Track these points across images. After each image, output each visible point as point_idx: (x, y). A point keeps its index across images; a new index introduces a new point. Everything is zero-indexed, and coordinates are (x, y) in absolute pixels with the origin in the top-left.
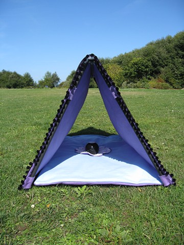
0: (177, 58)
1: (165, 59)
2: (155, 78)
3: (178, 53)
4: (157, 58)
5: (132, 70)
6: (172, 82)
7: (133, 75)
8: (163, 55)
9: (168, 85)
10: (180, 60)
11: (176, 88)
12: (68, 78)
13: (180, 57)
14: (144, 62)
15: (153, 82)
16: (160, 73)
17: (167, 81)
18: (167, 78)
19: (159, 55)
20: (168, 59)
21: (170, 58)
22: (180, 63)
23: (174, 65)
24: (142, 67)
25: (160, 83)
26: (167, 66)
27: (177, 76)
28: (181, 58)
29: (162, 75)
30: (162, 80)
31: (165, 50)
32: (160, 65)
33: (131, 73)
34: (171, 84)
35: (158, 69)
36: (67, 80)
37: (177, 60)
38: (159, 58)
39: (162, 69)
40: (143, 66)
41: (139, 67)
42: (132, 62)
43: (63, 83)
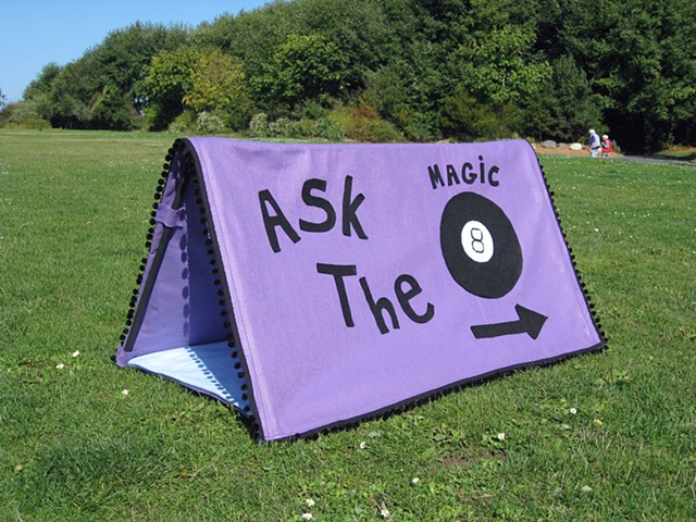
0: (419, 39)
1: (380, 42)
2: (346, 103)
3: (424, 25)
4: (353, 35)
5: (285, 75)
6: (402, 117)
7: (289, 93)
8: (371, 26)
9: (389, 127)
10: (430, 45)
11: (414, 140)
12: (28, 91)
13: (429, 37)
14: (328, 49)
15: (341, 117)
16: (364, 87)
17: (385, 115)
18: (386, 105)
19: (360, 25)
20: (390, 41)
21: (398, 39)
22: (430, 55)
23: (411, 61)
24: (322, 67)
25: (365, 120)
26: (385, 63)
27: (419, 100)
28: (433, 41)
29: (370, 93)
30: (372, 110)
31: (380, 9)
32: (364, 59)
33: (283, 86)
34: (400, 126)
35: (356, 73)
36: (29, 96)
37: (420, 48)
38: (361, 37)
39: (370, 74)
40: (323, 62)
41: (312, 67)
42: (286, 47)
43: (11, 107)
